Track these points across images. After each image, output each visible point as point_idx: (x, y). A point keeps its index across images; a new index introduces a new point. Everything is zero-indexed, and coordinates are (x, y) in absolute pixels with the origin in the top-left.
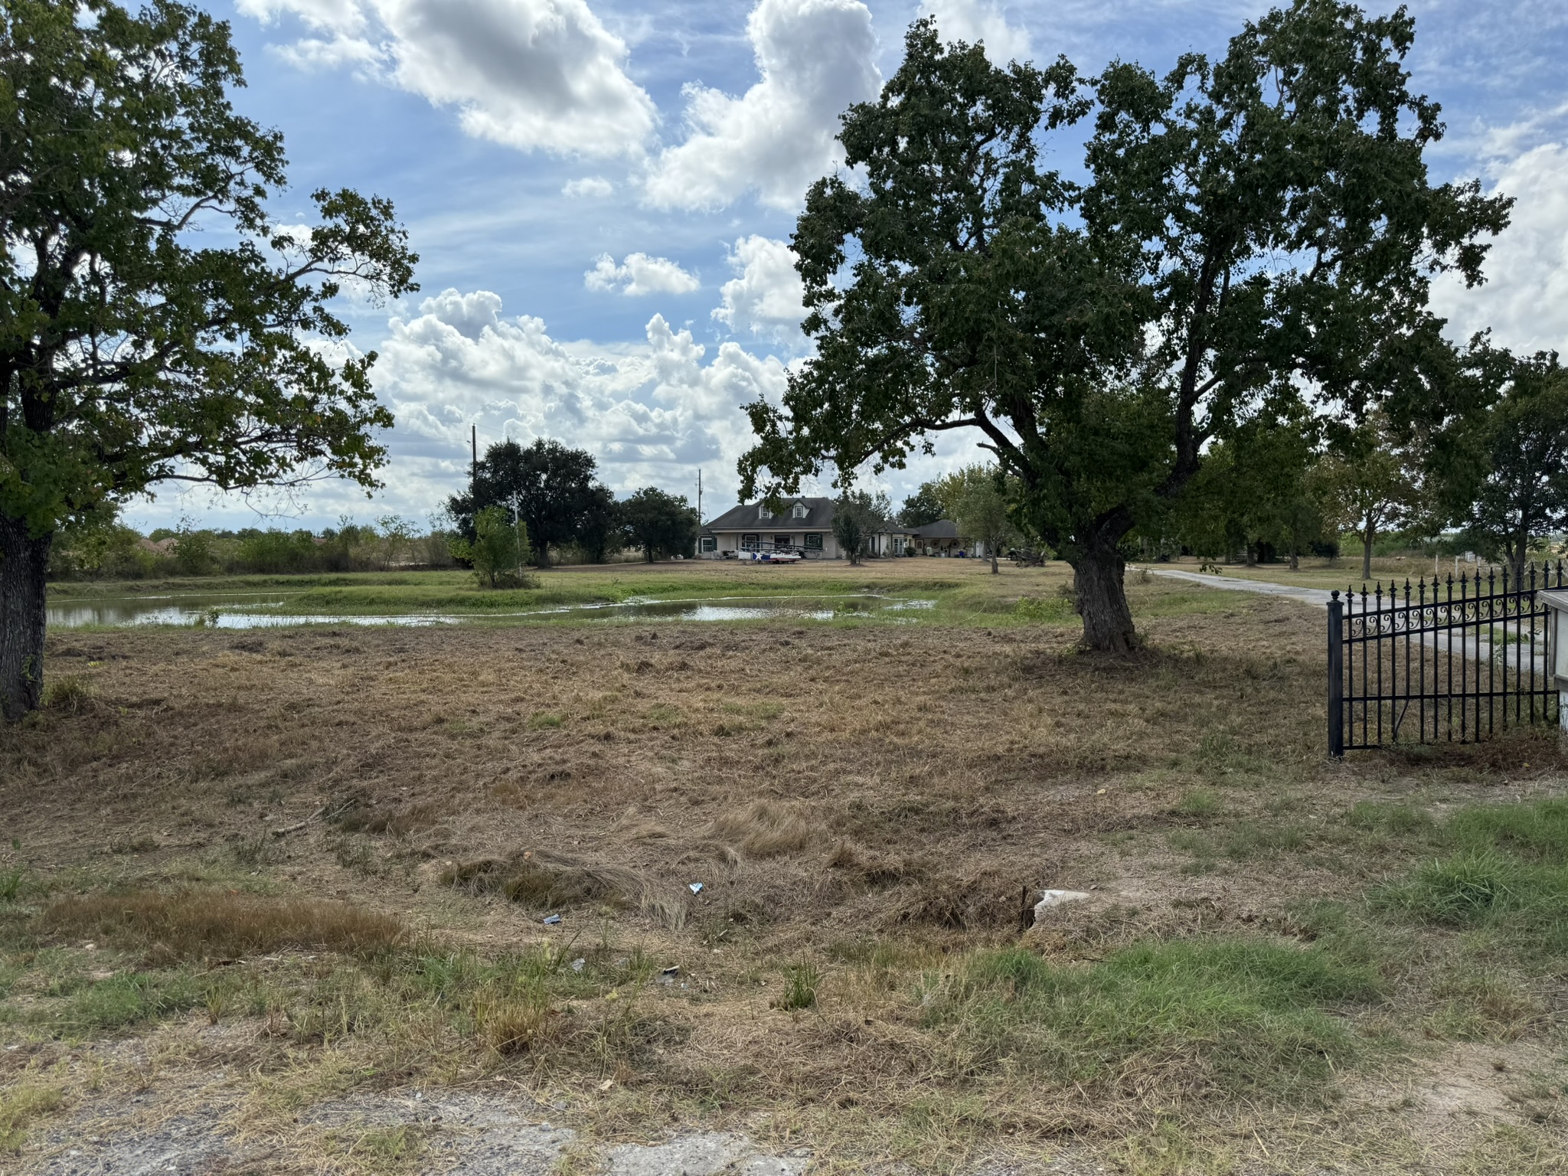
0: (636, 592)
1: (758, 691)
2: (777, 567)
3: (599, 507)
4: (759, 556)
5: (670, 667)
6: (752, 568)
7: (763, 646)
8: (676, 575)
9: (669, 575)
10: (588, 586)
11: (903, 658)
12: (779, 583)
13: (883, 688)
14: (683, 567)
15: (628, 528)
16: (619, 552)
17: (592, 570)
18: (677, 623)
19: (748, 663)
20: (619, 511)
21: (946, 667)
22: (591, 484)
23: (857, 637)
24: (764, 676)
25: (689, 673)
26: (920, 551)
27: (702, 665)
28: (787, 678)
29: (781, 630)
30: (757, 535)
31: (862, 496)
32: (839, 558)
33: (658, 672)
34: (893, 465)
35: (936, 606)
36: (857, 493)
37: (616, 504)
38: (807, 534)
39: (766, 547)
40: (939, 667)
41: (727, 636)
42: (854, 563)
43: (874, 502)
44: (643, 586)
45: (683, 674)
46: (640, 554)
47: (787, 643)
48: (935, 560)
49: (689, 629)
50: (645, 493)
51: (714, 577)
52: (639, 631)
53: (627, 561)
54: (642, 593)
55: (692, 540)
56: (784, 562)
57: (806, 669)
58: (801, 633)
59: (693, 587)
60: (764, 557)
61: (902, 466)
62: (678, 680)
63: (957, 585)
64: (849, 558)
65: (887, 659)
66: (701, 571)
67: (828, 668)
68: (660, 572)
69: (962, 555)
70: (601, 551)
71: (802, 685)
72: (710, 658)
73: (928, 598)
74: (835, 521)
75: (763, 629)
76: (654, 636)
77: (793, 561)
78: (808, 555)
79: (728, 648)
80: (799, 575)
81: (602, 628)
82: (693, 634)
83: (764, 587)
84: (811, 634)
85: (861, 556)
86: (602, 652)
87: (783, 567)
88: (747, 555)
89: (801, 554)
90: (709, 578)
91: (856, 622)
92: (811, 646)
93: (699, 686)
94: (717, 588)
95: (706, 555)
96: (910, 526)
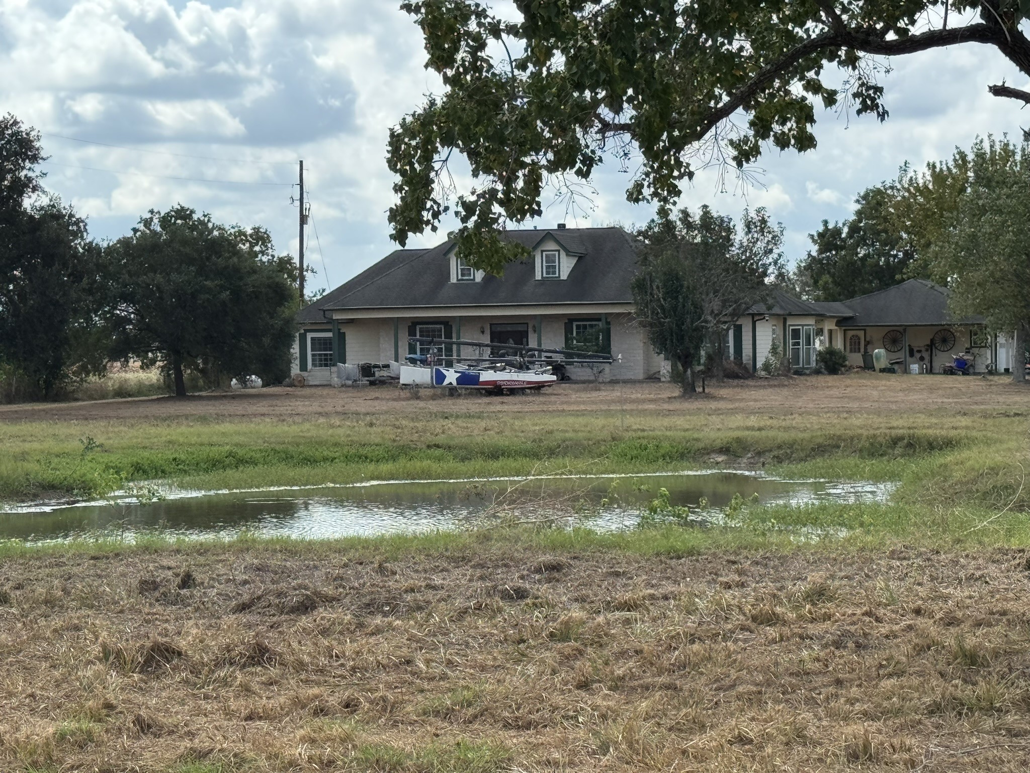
0: (140, 471)
1: (447, 714)
2: (496, 404)
3: (49, 260)
4: (451, 376)
5: (226, 659)
6: (434, 406)
7: (459, 603)
8: (244, 427)
9: (227, 427)
10: (23, 456)
11: (813, 629)
12: (502, 442)
13: (761, 704)
14: (261, 407)
15: (124, 310)
16: (100, 370)
17: (32, 416)
18: (243, 547)
19: (421, 644)
20: (101, 267)
21: (920, 650)
22: (30, 202)
23: (695, 574)
24: (460, 677)
25: (274, 672)
26: (856, 359)
27: (305, 651)
28: (517, 681)
29: (506, 562)
30: (446, 323)
31: (708, 222)
32: (653, 378)
33: (195, 671)
34: (782, 142)
35: (898, 497)
36: (696, 215)
37: (91, 249)
38: (570, 320)
39: (468, 352)
40: (901, 651)
41: (368, 577)
42: (689, 391)
43: (740, 236)
44: (159, 456)
45: (257, 676)
46: (153, 375)
47: (521, 594)
48: (894, 381)
49: (275, 562)
50: (165, 221)
51: (342, 431)
52: (147, 568)
53: (122, 392)
54: (155, 471)
55: (284, 338)
56: (513, 391)
57: (567, 659)
58: (555, 567)
59: (287, 457)
60: (464, 379)
61: (806, 142)
62: (246, 689)
63: (949, 444)
64: (677, 377)
65: (772, 632)
66: (305, 417)
67: (622, 654)
68: (203, 419)
69: (963, 368)
70: (55, 370)
71: (558, 699)
72: (325, 632)
73: (877, 478)
74: (641, 286)
75: (460, 560)
76: (187, 581)
77: (538, 387)
78: (576, 371)
79: (372, 607)
80: (552, 423)
81: (56, 559)
82: (285, 573)
83: (465, 453)
84: (580, 570)
85: (708, 373)
86: (57, 622)
87: (511, 405)
88: (418, 375)
89: (558, 369)
90: (325, 433)
91: (694, 538)
92: (581, 600)
93: (298, 703)
94: (348, 459)
95: (318, 375)
96: (831, 297)
